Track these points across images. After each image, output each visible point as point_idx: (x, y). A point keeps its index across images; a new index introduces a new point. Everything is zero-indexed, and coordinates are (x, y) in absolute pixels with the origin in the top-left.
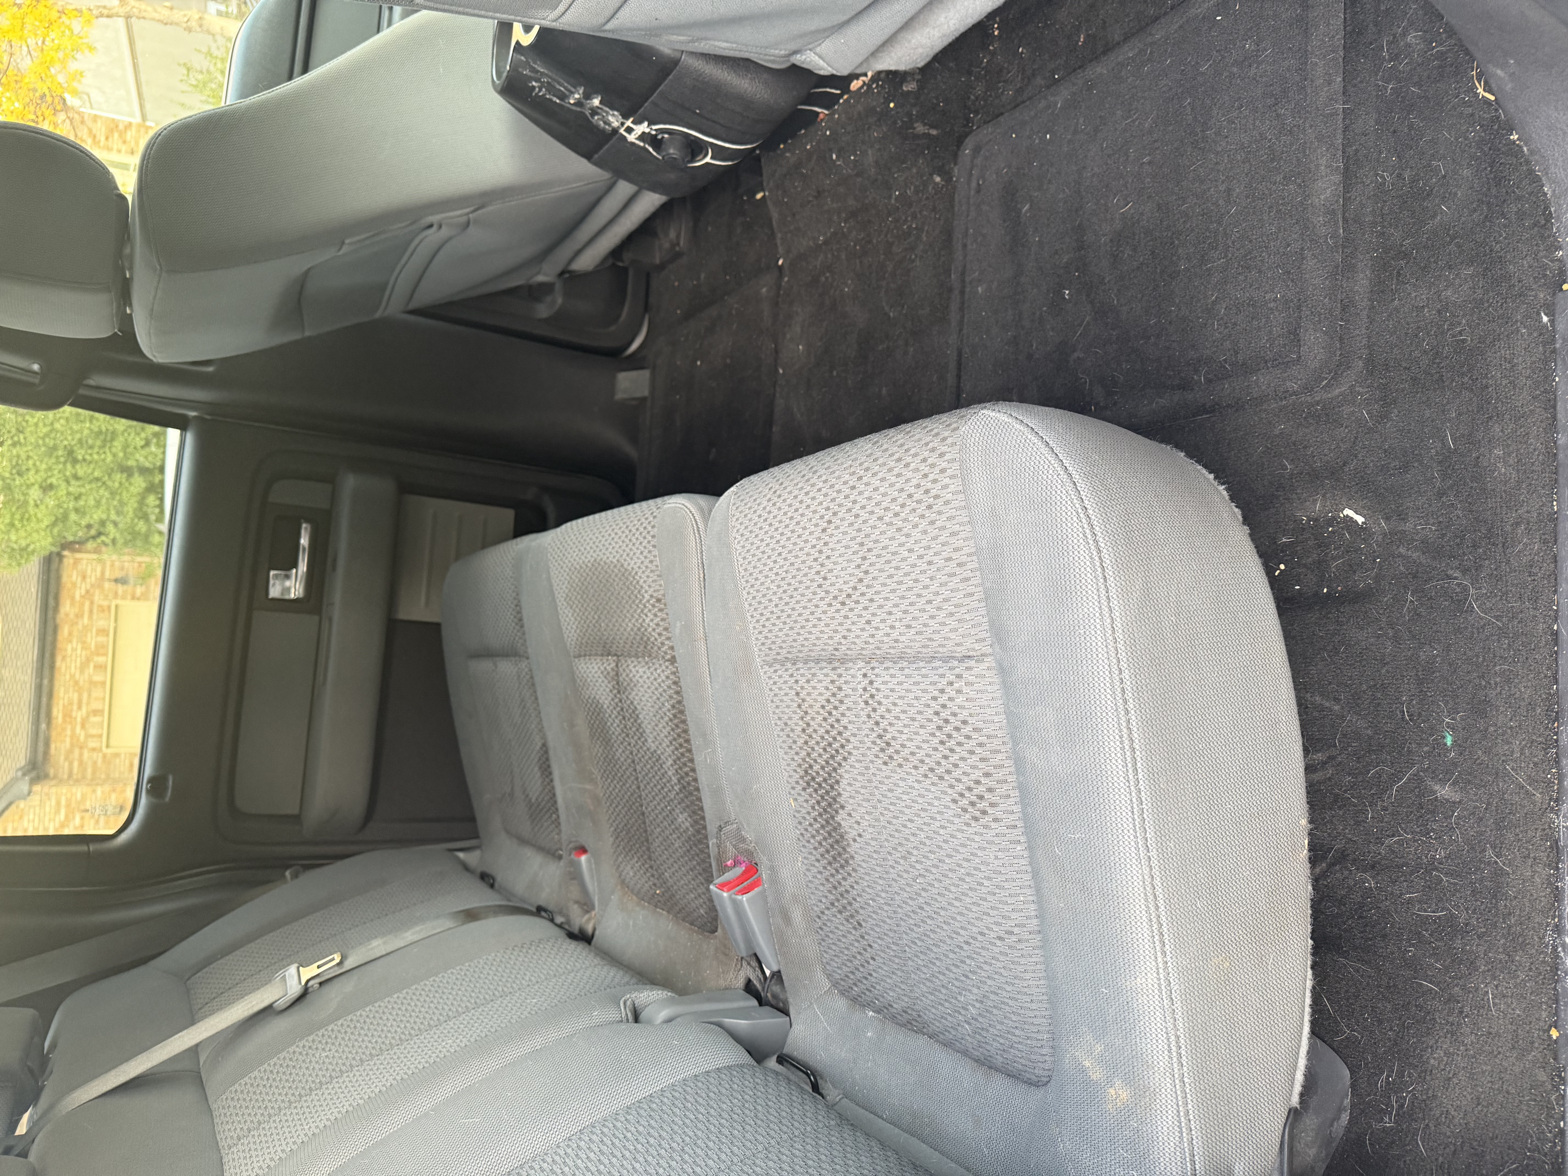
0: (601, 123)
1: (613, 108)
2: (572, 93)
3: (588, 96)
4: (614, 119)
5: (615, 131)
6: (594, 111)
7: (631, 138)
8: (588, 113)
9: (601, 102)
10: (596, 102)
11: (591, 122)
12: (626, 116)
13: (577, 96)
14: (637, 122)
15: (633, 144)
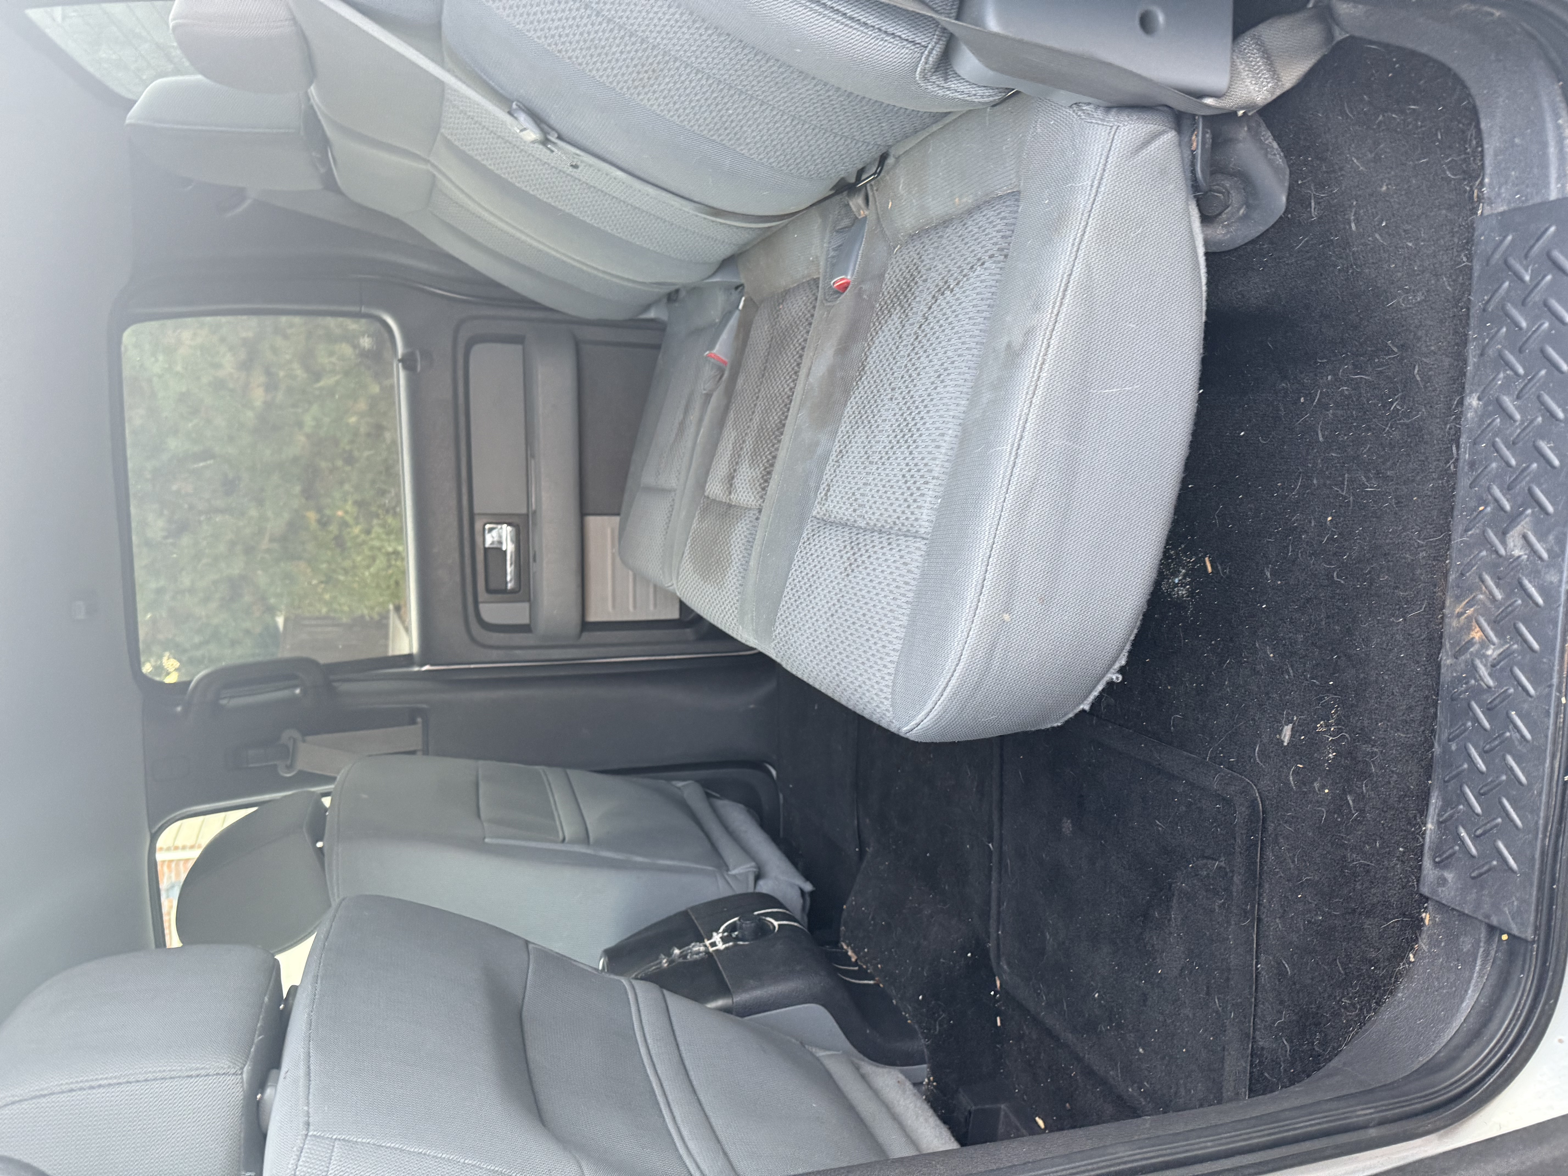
0: (695, 956)
1: (689, 944)
2: (661, 962)
3: (669, 954)
4: (698, 948)
5: (707, 952)
6: (683, 956)
7: (721, 946)
8: (681, 960)
9: (679, 948)
10: (677, 951)
11: (690, 962)
12: (701, 940)
13: (664, 961)
14: (710, 937)
15: (726, 948)
